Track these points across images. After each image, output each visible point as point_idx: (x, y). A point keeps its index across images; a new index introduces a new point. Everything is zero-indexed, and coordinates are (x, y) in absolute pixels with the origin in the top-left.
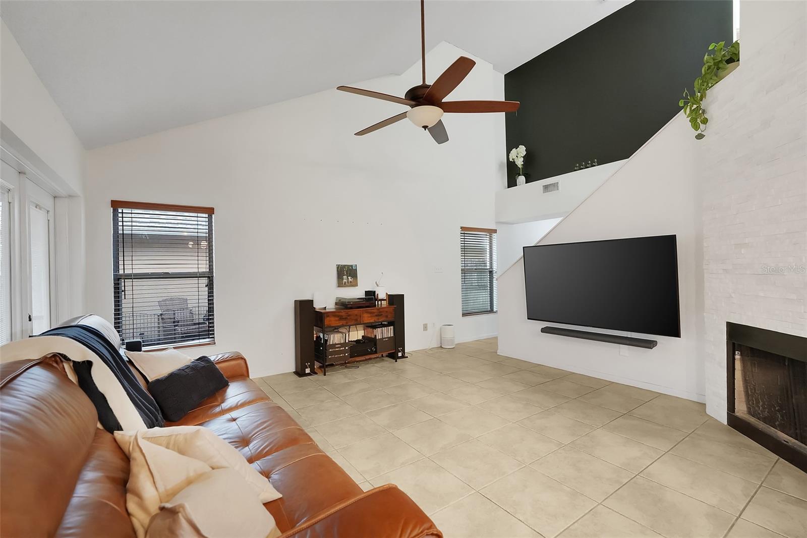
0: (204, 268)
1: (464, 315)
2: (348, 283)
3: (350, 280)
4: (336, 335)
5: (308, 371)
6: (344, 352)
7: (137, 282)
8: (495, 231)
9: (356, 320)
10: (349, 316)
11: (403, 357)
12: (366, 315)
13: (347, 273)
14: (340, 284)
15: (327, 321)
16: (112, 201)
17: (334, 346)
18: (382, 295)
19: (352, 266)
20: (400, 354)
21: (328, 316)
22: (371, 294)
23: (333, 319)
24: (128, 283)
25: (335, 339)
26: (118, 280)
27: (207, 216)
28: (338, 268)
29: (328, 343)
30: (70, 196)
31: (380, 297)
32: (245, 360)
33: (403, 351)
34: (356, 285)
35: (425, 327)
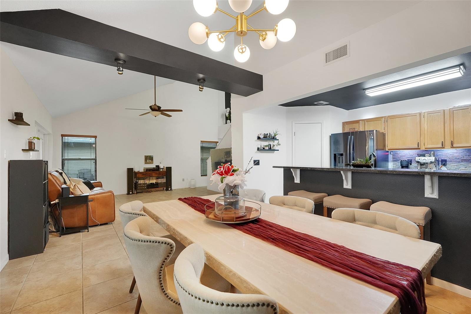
0: (93, 157)
1: (201, 176)
2: (149, 162)
3: (150, 161)
4: (141, 180)
5: (131, 193)
6: (145, 186)
7: (69, 161)
8: (218, 142)
9: (150, 175)
10: (147, 174)
11: (171, 190)
12: (154, 174)
13: (149, 159)
14: (146, 163)
15: (138, 175)
16: (61, 135)
17: (140, 184)
18: (161, 167)
19: (151, 156)
20: (169, 189)
21: (138, 174)
22: (158, 166)
23: (140, 175)
24: (66, 161)
25: (141, 182)
26: (63, 161)
27: (94, 139)
28: (145, 157)
29: (138, 183)
30: (49, 134)
31: (161, 168)
32: (101, 183)
33: (171, 188)
34: (153, 163)
35: (183, 180)
